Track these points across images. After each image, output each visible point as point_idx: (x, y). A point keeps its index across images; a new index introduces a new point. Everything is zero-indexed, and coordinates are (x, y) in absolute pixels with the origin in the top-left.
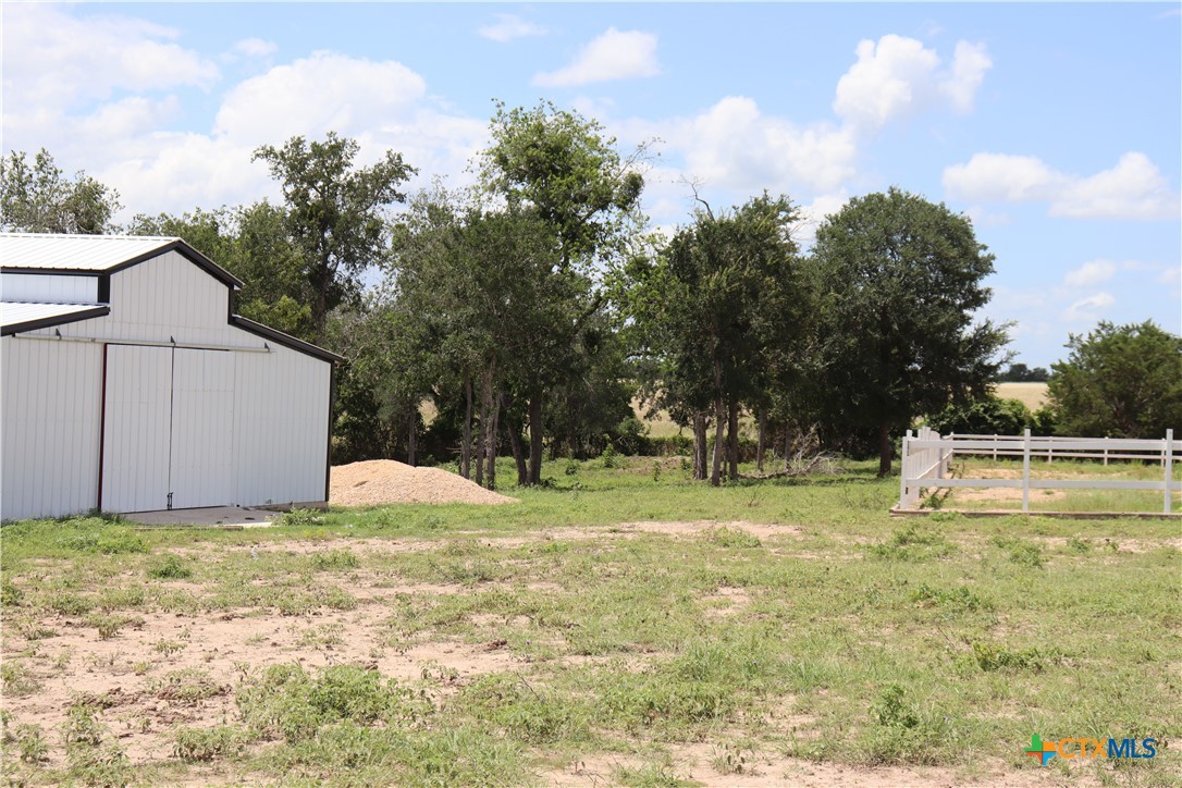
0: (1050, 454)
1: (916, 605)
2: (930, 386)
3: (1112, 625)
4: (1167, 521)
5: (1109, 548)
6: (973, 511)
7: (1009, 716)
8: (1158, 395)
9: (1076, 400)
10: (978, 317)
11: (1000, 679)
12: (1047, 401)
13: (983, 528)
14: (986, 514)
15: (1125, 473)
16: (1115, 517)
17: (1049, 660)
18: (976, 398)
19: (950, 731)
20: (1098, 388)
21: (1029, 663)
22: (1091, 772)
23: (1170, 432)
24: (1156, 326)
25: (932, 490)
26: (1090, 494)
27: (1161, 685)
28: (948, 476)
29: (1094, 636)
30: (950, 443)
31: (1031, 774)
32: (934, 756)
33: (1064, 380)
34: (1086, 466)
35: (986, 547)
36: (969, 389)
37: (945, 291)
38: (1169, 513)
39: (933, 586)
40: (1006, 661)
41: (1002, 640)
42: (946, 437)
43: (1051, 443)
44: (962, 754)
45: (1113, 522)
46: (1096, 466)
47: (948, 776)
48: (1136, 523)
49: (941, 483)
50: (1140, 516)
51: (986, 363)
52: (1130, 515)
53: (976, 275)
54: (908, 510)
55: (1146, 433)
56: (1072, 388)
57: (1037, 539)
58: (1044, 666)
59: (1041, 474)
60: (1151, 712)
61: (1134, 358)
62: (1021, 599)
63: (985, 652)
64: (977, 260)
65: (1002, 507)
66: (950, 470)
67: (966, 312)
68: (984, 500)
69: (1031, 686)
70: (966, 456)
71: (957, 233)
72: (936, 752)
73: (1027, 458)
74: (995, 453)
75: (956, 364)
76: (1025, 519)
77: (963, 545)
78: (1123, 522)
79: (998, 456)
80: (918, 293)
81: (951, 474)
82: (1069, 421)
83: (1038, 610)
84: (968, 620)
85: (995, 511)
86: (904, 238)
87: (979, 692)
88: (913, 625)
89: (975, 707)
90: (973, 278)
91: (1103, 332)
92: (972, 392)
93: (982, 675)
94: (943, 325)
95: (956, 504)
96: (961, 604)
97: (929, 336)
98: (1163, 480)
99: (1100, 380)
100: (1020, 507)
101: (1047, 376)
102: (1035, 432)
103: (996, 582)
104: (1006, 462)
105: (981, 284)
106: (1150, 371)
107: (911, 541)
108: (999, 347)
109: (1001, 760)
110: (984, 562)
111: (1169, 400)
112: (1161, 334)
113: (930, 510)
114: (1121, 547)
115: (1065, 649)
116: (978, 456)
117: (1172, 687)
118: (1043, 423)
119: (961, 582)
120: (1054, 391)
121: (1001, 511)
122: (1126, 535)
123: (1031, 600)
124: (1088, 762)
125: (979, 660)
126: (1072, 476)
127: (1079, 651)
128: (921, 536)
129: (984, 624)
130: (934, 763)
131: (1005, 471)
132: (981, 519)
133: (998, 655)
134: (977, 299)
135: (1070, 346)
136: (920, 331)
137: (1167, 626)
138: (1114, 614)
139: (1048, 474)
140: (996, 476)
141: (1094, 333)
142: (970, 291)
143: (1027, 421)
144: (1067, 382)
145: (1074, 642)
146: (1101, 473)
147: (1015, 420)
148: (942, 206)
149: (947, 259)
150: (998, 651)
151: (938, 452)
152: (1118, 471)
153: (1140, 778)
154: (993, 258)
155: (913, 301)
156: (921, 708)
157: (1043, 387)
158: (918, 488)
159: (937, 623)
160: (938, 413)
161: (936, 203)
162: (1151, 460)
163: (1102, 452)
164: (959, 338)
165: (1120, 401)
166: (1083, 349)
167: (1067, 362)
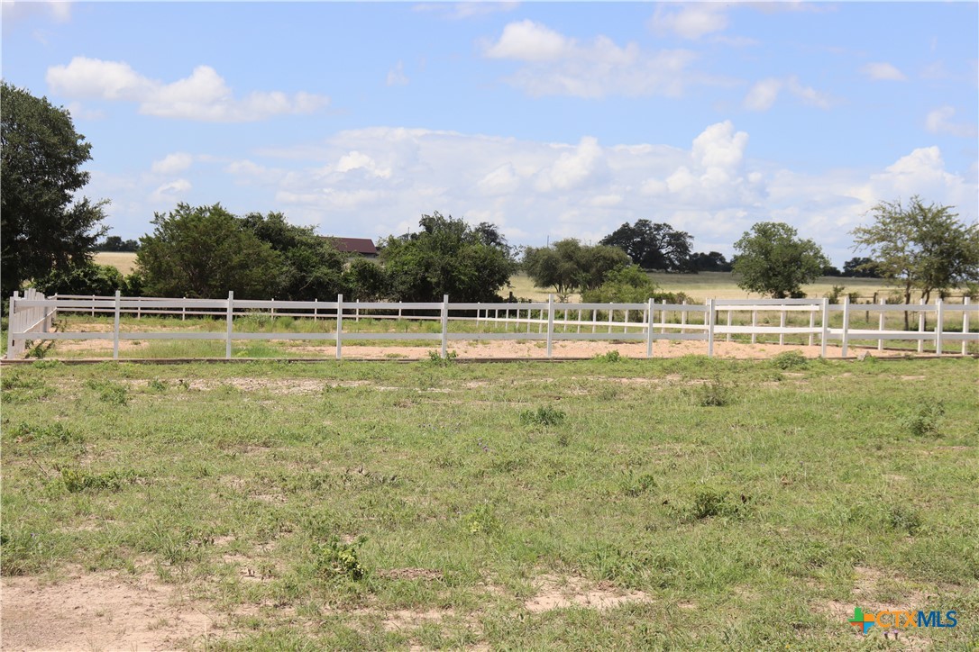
0: (139, 311)
1: (15, 440)
2: (36, 253)
3: (179, 449)
4: (228, 364)
5: (182, 387)
6: (71, 359)
7: (90, 529)
8: (225, 263)
9: (160, 267)
10: (77, 196)
11: (83, 498)
12: (136, 268)
13: (79, 373)
14: (83, 362)
15: (198, 326)
16: (188, 362)
17: (125, 481)
18: (76, 264)
19: (37, 545)
20: (177, 258)
21: (109, 484)
22: (152, 569)
23: (231, 293)
24: (223, 209)
25: (37, 342)
26: (169, 344)
27: (213, 495)
28: (52, 330)
29: (164, 459)
30: (54, 302)
31: (102, 575)
32: (20, 567)
33: (148, 250)
34: (167, 321)
35: (81, 389)
36: (70, 257)
37: (48, 173)
38: (230, 358)
39: (31, 423)
40: (89, 484)
41: (89, 466)
42: (50, 297)
43: (139, 303)
44: (45, 563)
45: (186, 366)
46: (176, 320)
47: (32, 583)
48: (205, 366)
49: (45, 336)
50: (208, 360)
51: (85, 235)
52: (200, 360)
53: (76, 160)
54: (14, 359)
55: (216, 294)
56: (156, 257)
57: (125, 381)
58: (122, 486)
59: (131, 328)
60: (204, 516)
61: (207, 233)
62: (106, 431)
63: (72, 477)
64: (76, 148)
65: (96, 356)
66: (54, 325)
67: (67, 191)
68: (82, 350)
69: (107, 502)
70: (68, 314)
71: (57, 124)
72: (23, 564)
73: (117, 315)
74: (93, 310)
75: (59, 235)
76: (115, 365)
77: (61, 388)
78: (194, 366)
79: (95, 313)
80: (25, 174)
81: (55, 329)
82: (155, 284)
83: (121, 439)
84: (60, 451)
85: (90, 359)
86: (11, 125)
87: (64, 511)
88: (13, 457)
89: (61, 523)
90: (73, 163)
91: (182, 212)
92: (73, 260)
93: (68, 496)
94: (46, 201)
95: (57, 354)
96: (56, 438)
97: (34, 211)
98: (226, 331)
99: (179, 251)
100: (112, 356)
101: (138, 247)
102: (126, 293)
103: (87, 418)
104: (102, 318)
105: (81, 169)
106: (218, 244)
107: (15, 386)
108: (96, 221)
109: (79, 566)
110: (78, 402)
111: (233, 268)
112: (228, 215)
113: (34, 359)
114: (192, 386)
115: (140, 470)
116: (79, 314)
117: (221, 496)
118: (133, 285)
119: (57, 419)
120: (142, 259)
121: (96, 359)
122: (196, 376)
123: (116, 432)
124: (150, 561)
125: (67, 484)
126: (156, 329)
127: (150, 472)
128: (24, 382)
129: (74, 454)
130: (21, 573)
131: (101, 325)
132: (78, 366)
133: (83, 479)
134: (77, 181)
135: (156, 223)
136: (27, 206)
137: (221, 447)
138: (181, 440)
139: (137, 327)
140: (93, 330)
141: (174, 212)
142: (71, 174)
143: (120, 284)
144: (153, 253)
145: (148, 466)
146: (180, 326)
147: (110, 283)
148: (45, 100)
149: (48, 145)
150: (83, 476)
151: (43, 310)
152: (193, 325)
153: (190, 570)
154: (90, 147)
155: (19, 180)
156: (11, 528)
157: (134, 256)
158: (24, 341)
159: (34, 455)
160: (44, 277)
161: (40, 97)
162: (219, 315)
163: (181, 309)
164: (61, 214)
165: (195, 269)
166: (166, 225)
167: (153, 236)
